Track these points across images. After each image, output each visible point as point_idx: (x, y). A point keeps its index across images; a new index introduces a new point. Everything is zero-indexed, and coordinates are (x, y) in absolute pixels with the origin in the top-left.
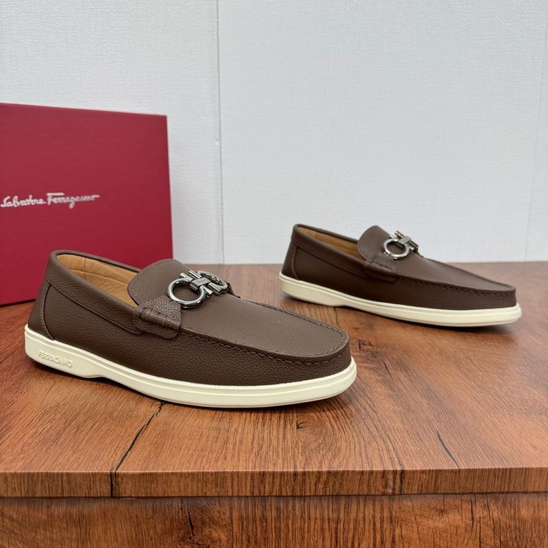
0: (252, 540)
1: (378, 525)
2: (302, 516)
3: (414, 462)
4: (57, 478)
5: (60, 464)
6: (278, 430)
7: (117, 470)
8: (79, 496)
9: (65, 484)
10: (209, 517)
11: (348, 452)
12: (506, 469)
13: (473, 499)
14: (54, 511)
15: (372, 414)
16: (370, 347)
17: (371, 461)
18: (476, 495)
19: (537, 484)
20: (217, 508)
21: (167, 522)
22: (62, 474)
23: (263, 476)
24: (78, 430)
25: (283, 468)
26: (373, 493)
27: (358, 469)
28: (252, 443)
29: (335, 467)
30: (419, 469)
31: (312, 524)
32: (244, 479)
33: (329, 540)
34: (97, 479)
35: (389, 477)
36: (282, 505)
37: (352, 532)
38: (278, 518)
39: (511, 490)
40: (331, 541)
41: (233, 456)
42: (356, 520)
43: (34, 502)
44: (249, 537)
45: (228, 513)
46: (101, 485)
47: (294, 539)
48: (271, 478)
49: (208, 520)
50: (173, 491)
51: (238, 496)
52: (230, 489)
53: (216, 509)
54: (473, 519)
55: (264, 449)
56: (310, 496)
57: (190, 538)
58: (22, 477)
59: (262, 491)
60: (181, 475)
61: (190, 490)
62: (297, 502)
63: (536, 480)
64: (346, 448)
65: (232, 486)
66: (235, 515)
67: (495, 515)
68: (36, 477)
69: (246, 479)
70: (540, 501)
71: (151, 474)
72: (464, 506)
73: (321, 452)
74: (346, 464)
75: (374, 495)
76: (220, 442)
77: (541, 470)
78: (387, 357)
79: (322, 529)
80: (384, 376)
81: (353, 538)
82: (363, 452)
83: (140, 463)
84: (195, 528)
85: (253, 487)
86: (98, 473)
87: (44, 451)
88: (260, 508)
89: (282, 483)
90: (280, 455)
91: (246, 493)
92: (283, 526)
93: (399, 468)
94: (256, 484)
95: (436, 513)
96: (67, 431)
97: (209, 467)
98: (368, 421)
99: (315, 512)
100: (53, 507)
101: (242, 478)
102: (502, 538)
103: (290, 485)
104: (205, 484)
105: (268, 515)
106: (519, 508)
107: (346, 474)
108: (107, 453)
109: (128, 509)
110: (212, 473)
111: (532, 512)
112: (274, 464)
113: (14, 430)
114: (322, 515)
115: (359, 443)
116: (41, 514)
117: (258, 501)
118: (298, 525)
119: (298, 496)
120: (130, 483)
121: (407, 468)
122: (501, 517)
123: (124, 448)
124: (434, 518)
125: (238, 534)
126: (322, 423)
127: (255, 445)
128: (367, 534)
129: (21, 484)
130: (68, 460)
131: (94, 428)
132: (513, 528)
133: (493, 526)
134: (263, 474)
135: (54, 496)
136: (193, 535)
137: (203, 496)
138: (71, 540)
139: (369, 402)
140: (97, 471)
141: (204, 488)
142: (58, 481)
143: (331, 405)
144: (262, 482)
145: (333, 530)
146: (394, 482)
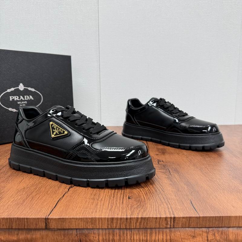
2: (131, 239)
3: (180, 213)
4: (22, 220)
5: (24, 214)
6: (120, 200)
7: (48, 216)
8: (31, 228)
9: (26, 223)
11: (150, 209)
12: (220, 216)
13: (208, 231)
14: (20, 236)
15: (162, 192)
16: (163, 163)
17: (161, 213)
18: (209, 229)
20: (93, 235)
21: (70, 241)
22: (24, 218)
23: (113, 219)
24: (32, 199)
25: (121, 216)
26: (161, 227)
27: (154, 216)
28: (108, 205)
29: (144, 216)
30: (182, 216)
34: (40, 220)
35: (168, 220)
36: (121, 232)
38: (120, 240)
39: (223, 226)
41: (100, 211)
42: (155, 241)
43: (11, 232)
45: (97, 237)
46: (41, 223)
48: (116, 221)
49: (88, 240)
50: (73, 226)
51: (102, 229)
52: (98, 225)
54: (208, 240)
55: (113, 207)
56: (134, 229)
58: (7, 220)
59: (112, 226)
60: (76, 219)
61: (80, 226)
62: (128, 232)
63: (234, 221)
64: (150, 207)
65: (99, 224)
66: (101, 238)
67: (218, 238)
68: (13, 220)
69: (105, 221)
70: (238, 232)
71: (63, 218)
72: (204, 234)
73: (139, 209)
74: (149, 214)
75: (162, 228)
76: (94, 204)
77: (236, 217)
78: (170, 167)
80: (168, 175)
82: (157, 209)
83: (59, 213)
85: (108, 224)
86: (40, 218)
87: (17, 208)
88: (112, 235)
89: (121, 223)
90: (121, 209)
91: (105, 227)
93: (173, 216)
94: (109, 223)
95: (191, 237)
96: (27, 199)
97: (89, 215)
98: (160, 195)
99: (136, 237)
100: (19, 234)
101: (103, 220)
103: (124, 223)
104: (87, 223)
105: (115, 238)
106: (228, 235)
107: (149, 219)
108: (44, 210)
109: (53, 235)
110: (90, 218)
111: (234, 237)
112: (117, 214)
113: (5, 199)
114: (140, 238)
115: (156, 205)
117: (111, 231)
119: (128, 229)
120: (54, 222)
121: (176, 216)
122: (220, 239)
123: (52, 207)
124: (190, 239)
126: (140, 196)
127: (110, 206)
129: (6, 223)
130: (27, 212)
131: (39, 198)
134: (113, 218)
135: (21, 228)
137: (86, 229)
139: (161, 187)
140: (39, 217)
141: (87, 225)
142: (23, 221)
143: (144, 188)
144: (112, 222)
146: (171, 222)
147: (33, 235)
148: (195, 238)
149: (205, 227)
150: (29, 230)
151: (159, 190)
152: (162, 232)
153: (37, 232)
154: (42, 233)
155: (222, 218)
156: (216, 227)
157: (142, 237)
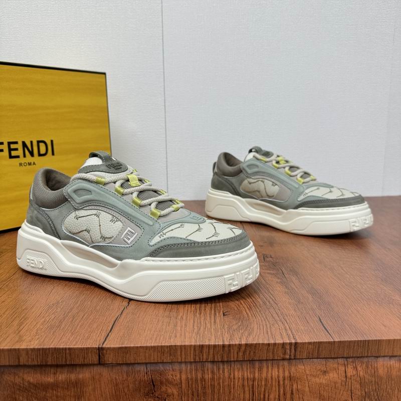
0: (195, 394)
1: (281, 383)
2: (229, 377)
3: (304, 337)
4: (62, 351)
5: (64, 342)
6: (210, 317)
7: (103, 344)
8: (77, 363)
9: (68, 356)
10: (165, 379)
11: (258, 331)
12: (366, 340)
13: (346, 362)
14: (59, 377)
15: (275, 305)
16: (271, 259)
17: (275, 337)
18: (348, 359)
19: (387, 351)
21: (137, 383)
22: (66, 349)
23: (202, 348)
25: (215, 342)
26: (276, 358)
27: (266, 342)
28: (193, 326)
29: (250, 341)
30: (307, 341)
31: (236, 382)
33: (248, 393)
34: (90, 352)
35: (287, 347)
36: (215, 369)
37: (264, 387)
38: (213, 379)
39: (370, 355)
40: (249, 394)
41: (181, 335)
42: (266, 379)
43: (45, 370)
44: (193, 392)
45: (178, 376)
46: (92, 356)
47: (224, 393)
48: (207, 349)
49: (164, 381)
50: (141, 359)
51: (185, 362)
52: (179, 357)
53: (170, 373)
54: (346, 376)
55: (202, 328)
56: (234, 361)
57: (153, 393)
58: (38, 352)
59: (201, 358)
60: (147, 348)
61: (152, 358)
62: (225, 367)
63: (386, 348)
64: (257, 328)
65: (181, 355)
66: (184, 377)
67: (361, 374)
69: (190, 350)
70: (392, 363)
71: (126, 348)
72: (340, 368)
73: (240, 331)
74: (258, 339)
75: (277, 360)
76: (172, 325)
77: (389, 341)
78: (283, 266)
79: (243, 386)
80: (281, 279)
81: (265, 391)
82: (269, 330)
83: (118, 340)
84: (156, 387)
85: (195, 355)
86: (90, 348)
88: (201, 372)
89: (215, 352)
90: (213, 334)
91: (190, 359)
92: (216, 384)
93: (293, 341)
94: (197, 352)
95: (321, 373)
96: (66, 320)
97: (165, 342)
98: (272, 310)
99: (238, 374)
100: (58, 373)
101: (188, 349)
102: (366, 390)
103: (220, 353)
104: (162, 354)
105: (206, 376)
106: (377, 369)
107: (258, 346)
108: (95, 335)
109: (110, 374)
110: (167, 346)
111: (386, 371)
112: (209, 340)
114: (243, 376)
115: (266, 325)
117: (199, 365)
118: (226, 383)
119: (225, 361)
120: (112, 354)
121: (299, 341)
122: (365, 375)
123: (106, 331)
124: (319, 377)
125: (185, 390)
126: (241, 312)
127: (196, 328)
128: (274, 388)
129: (37, 356)
130: (69, 339)
131: (85, 317)
132: (373, 383)
133: (360, 382)
134: (202, 345)
135: (60, 363)
136: (155, 391)
137: (161, 363)
138: (70, 396)
139: (272, 297)
140: (89, 346)
141: (162, 357)
142: (63, 353)
143: (245, 299)
144: (201, 352)
145: (251, 386)
146: (290, 351)
147: (79, 373)
148: (327, 374)
149: (342, 356)
150: (73, 366)
151: (269, 302)
152: (276, 366)
153: (85, 369)
154: (93, 370)
155: (368, 343)
156: (358, 357)
157: (247, 374)
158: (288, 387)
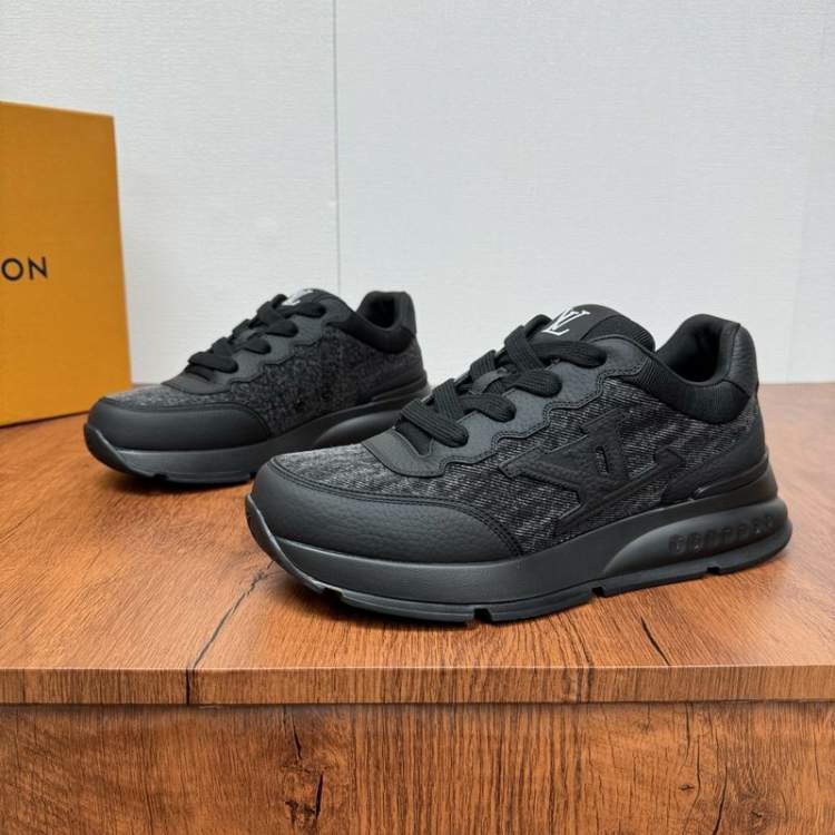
0: (382, 766)
1: (557, 746)
2: (452, 732)
3: (608, 658)
4: (113, 678)
5: (116, 658)
7: (196, 664)
8: (142, 702)
9: (123, 686)
10: (322, 734)
11: (516, 644)
12: (735, 668)
13: (689, 711)
14: (107, 725)
17: (548, 656)
19: (777, 689)
20: (334, 720)
21: (265, 740)
22: (119, 672)
23: (399, 675)
25: (426, 665)
26: (550, 700)
27: (529, 667)
29: (498, 664)
30: (614, 667)
31: (466, 743)
32: (372, 679)
33: (489, 766)
34: (168, 678)
35: (572, 678)
36: (424, 716)
37: (521, 755)
38: (419, 735)
39: (742, 697)
40: (492, 768)
41: (357, 649)
42: (526, 740)
43: (78, 713)
44: (378, 761)
45: (349, 727)
46: (173, 688)
47: (441, 764)
48: (410, 679)
49: (320, 738)
50: (274, 695)
51: (364, 704)
52: (352, 693)
53: (331, 722)
54: (689, 737)
56: (463, 704)
58: (64, 676)
59: (397, 698)
60: (285, 673)
61: (296, 695)
62: (444, 712)
63: (775, 683)
65: (356, 688)
66: (359, 731)
67: (720, 732)
68: (82, 676)
69: (375, 679)
70: (782, 714)
71: (243, 672)
72: (678, 719)
73: (479, 644)
74: (514, 660)
75: (551, 704)
76: (339, 630)
77: (783, 669)
79: (480, 751)
81: (523, 765)
82: (537, 644)
83: (228, 658)
84: (303, 750)
85: (385, 690)
86: (169, 671)
87: (93, 640)
89: (425, 684)
91: (375, 698)
92: (425, 746)
93: (586, 667)
94: (388, 686)
95: (639, 730)
96: (122, 616)
97: (324, 663)
99: (470, 725)
100: (106, 718)
101: (369, 677)
102: (729, 765)
103: (435, 687)
104: (317, 687)
105: (406, 731)
106: (752, 724)
107: (512, 674)
108: (180, 645)
109: (210, 722)
110: (327, 672)
111: (771, 729)
112: (414, 660)
113: (48, 614)
114: (480, 731)
115: (532, 633)
116: (89, 727)
117: (391, 712)
118: (446, 746)
119: (446, 704)
120: (214, 685)
121: (597, 666)
122: (728, 736)
123: (204, 638)
124: (636, 736)
125: (363, 757)
128: (542, 758)
129: (62, 686)
130: (126, 654)
131: (161, 611)
132: (743, 751)
133: (716, 748)
134: (399, 671)
135: (108, 702)
136: (300, 758)
137: (313, 704)
138: (131, 765)
140: (167, 668)
141: (317, 691)
142: (114, 682)
144: (397, 683)
145: (495, 753)
146: (580, 685)
147: (146, 720)
148: (650, 733)
150: (134, 708)
152: (549, 715)
153: (159, 714)
154: (177, 716)
155: (740, 673)
157: (489, 729)
158: (571, 756)
